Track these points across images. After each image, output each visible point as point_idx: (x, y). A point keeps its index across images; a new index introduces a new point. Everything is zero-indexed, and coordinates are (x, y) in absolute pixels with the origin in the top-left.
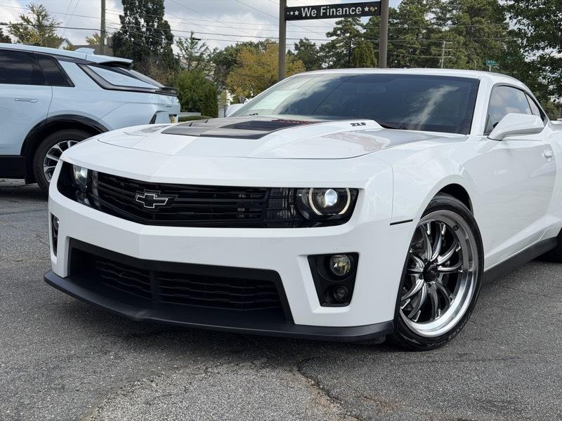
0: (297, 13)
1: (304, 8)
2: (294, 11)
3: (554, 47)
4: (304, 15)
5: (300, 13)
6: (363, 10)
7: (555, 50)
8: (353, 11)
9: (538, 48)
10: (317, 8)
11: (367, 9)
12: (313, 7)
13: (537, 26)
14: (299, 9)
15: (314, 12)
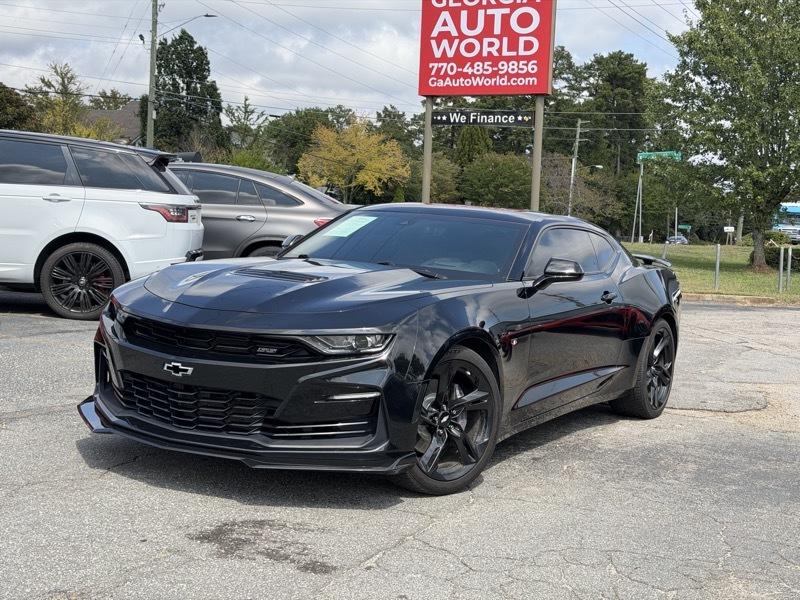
0: (444, 118)
1: (453, 113)
2: (442, 116)
3: (716, 154)
4: (452, 121)
5: (448, 119)
6: (516, 119)
7: (716, 157)
8: (505, 119)
9: (697, 153)
10: (467, 114)
11: (520, 118)
12: (462, 113)
14: (446, 114)
15: (463, 119)
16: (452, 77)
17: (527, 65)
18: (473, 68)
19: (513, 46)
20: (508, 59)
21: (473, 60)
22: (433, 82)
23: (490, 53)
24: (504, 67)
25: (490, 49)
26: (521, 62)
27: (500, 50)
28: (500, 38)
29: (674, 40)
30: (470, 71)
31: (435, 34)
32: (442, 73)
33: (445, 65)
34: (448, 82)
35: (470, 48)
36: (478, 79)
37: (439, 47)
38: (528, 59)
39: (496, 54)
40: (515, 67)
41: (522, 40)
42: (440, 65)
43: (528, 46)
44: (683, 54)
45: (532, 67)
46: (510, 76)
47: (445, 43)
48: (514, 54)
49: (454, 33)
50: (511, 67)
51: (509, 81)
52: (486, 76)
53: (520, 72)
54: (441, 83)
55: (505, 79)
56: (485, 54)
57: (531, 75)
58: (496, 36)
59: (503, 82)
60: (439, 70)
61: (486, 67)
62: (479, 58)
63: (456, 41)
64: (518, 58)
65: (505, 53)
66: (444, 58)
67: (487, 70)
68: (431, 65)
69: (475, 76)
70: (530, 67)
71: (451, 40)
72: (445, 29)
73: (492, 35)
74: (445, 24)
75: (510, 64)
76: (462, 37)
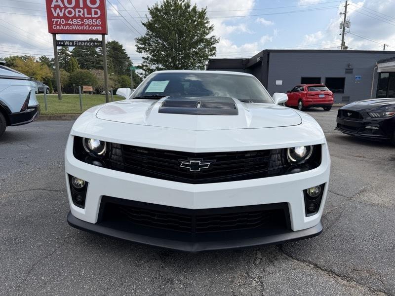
0: (62, 43)
1: (66, 41)
4: (66, 44)
5: (64, 44)
6: (94, 44)
8: (90, 44)
10: (73, 42)
11: (96, 44)
12: (70, 41)
13: (153, 56)
14: (63, 41)
15: (71, 44)
16: (63, 25)
17: (96, 21)
18: (72, 21)
19: (89, 12)
20: (88, 18)
21: (72, 18)
22: (55, 27)
23: (79, 15)
24: (86, 22)
25: (79, 14)
26: (94, 20)
27: (84, 14)
28: (83, 9)
29: (143, 24)
30: (71, 23)
31: (53, 5)
32: (58, 23)
33: (59, 20)
34: (62, 27)
35: (70, 12)
36: (75, 26)
37: (55, 12)
38: (97, 18)
39: (82, 16)
40: (91, 22)
41: (93, 10)
42: (57, 20)
43: (96, 13)
44: (148, 29)
45: (99, 22)
46: (90, 26)
47: (58, 10)
48: (90, 16)
49: (62, 6)
50: (89, 22)
51: (89, 28)
52: (79, 25)
53: (94, 24)
54: (58, 28)
55: (88, 27)
56: (77, 16)
57: (99, 26)
58: (81, 8)
59: (87, 28)
60: (57, 22)
61: (78, 21)
62: (75, 17)
63: (63, 9)
64: (92, 18)
65: (86, 15)
66: (58, 17)
67: (79, 23)
68: (53, 20)
69: (74, 25)
70: (98, 22)
71: (61, 9)
72: (57, 4)
73: (79, 8)
74: (57, 1)
75: (89, 20)
76: (66, 8)
